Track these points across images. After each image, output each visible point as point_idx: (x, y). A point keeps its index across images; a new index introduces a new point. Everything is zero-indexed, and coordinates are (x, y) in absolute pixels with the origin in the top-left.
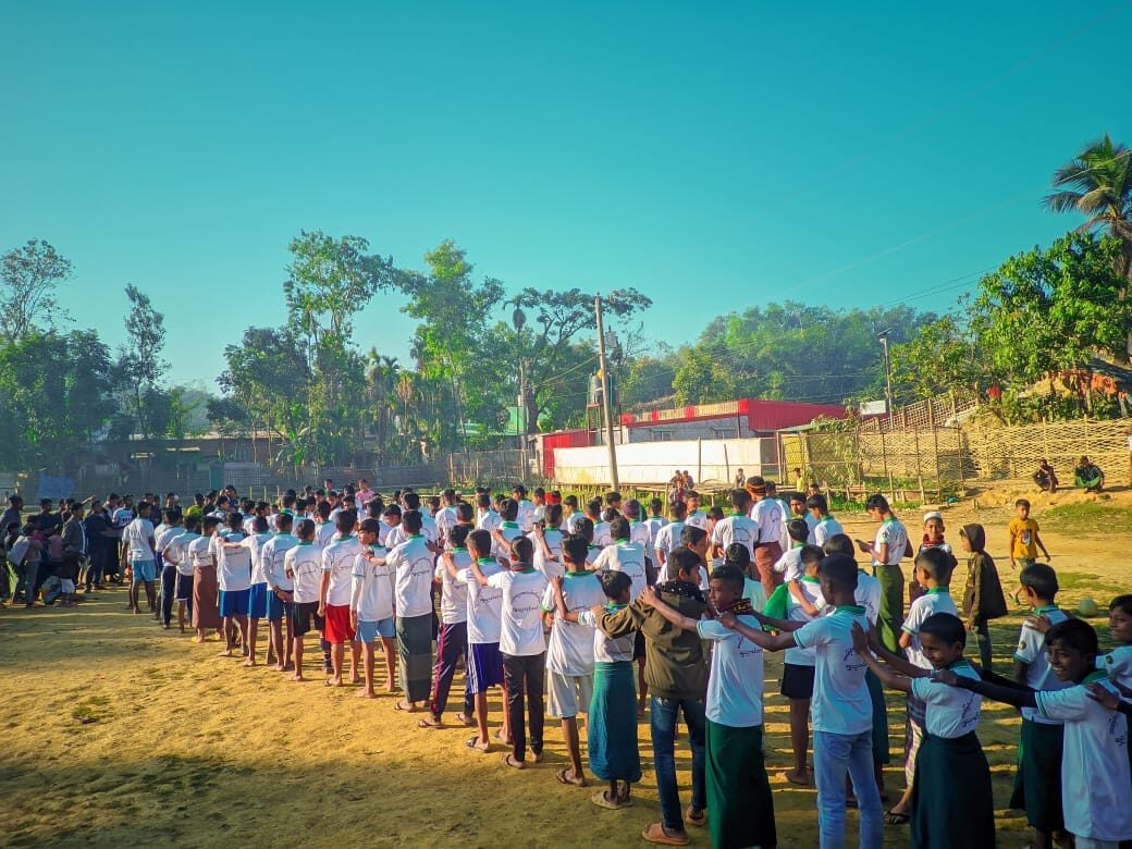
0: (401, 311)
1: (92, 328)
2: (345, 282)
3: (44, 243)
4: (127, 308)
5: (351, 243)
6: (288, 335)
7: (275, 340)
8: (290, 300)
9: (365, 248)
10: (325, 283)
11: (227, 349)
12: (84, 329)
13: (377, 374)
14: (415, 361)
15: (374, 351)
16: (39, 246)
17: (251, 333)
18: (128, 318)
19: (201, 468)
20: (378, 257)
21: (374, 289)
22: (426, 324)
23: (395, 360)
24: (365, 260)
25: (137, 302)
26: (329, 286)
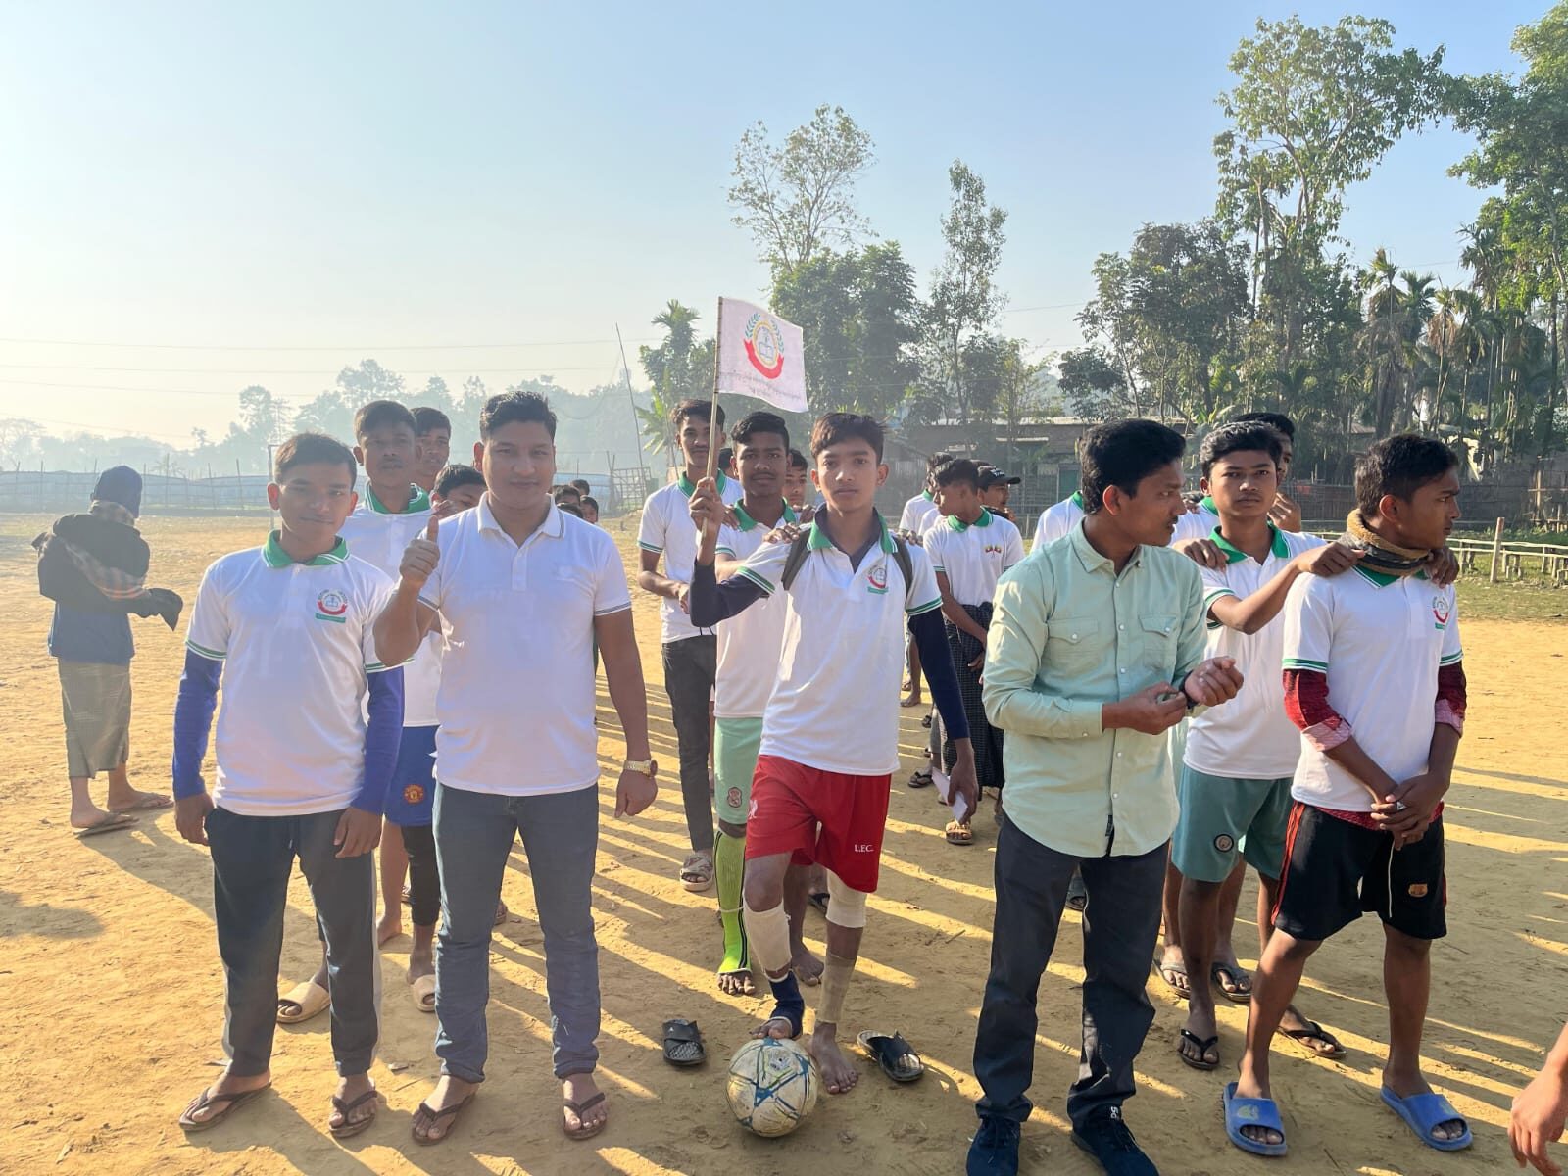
0: (1452, 174)
1: (892, 240)
2: (1337, 126)
3: (838, 111)
4: (947, 199)
5: (1358, 33)
6: (1214, 235)
7: (1189, 246)
8: (1226, 170)
9: (1387, 43)
10: (1296, 129)
11: (1098, 262)
12: (880, 244)
13: (1387, 302)
14: (1471, 272)
15: (1381, 258)
16: (830, 115)
17: (1148, 238)
18: (948, 217)
19: (1044, 470)
20: (1411, 54)
21: (1396, 132)
22: (1504, 198)
23: (1429, 280)
24: (1382, 65)
25: (963, 192)
26: (1302, 134)
